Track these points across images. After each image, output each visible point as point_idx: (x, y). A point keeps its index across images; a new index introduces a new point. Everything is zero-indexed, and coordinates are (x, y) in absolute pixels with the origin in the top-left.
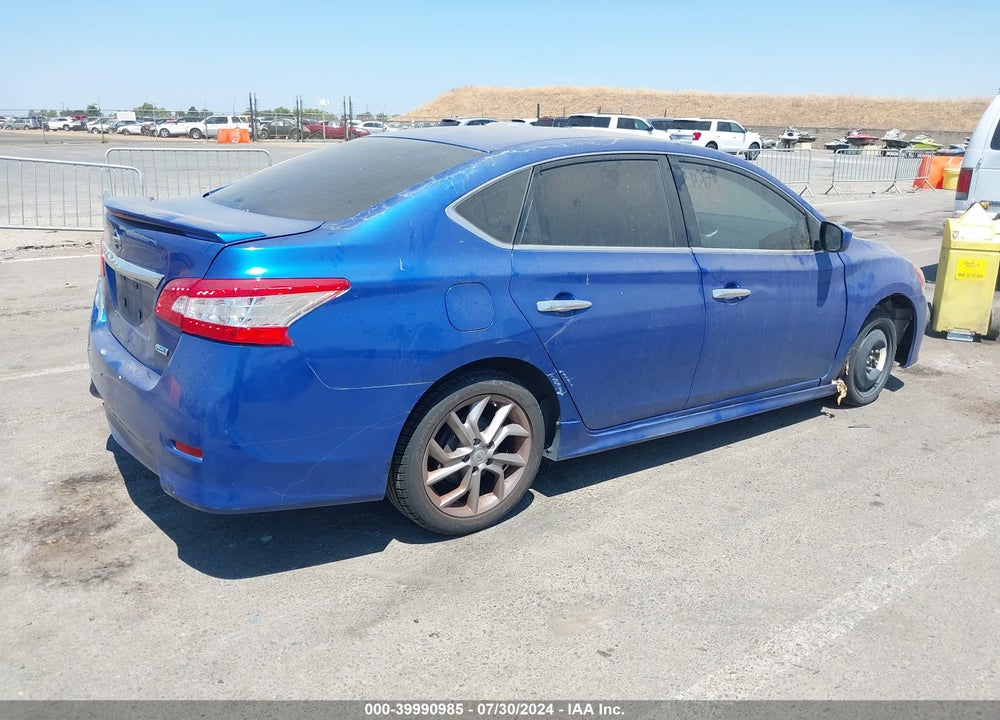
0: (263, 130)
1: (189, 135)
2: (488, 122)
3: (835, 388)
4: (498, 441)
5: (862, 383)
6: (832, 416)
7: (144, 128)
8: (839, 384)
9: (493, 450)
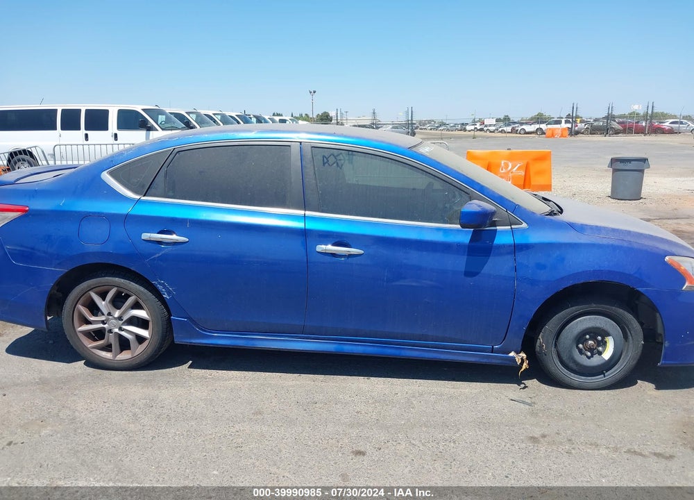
0: (587, 128)
3: (513, 359)
4: (125, 318)
5: (571, 365)
6: (525, 387)
7: (513, 129)
8: (519, 357)
9: (121, 322)
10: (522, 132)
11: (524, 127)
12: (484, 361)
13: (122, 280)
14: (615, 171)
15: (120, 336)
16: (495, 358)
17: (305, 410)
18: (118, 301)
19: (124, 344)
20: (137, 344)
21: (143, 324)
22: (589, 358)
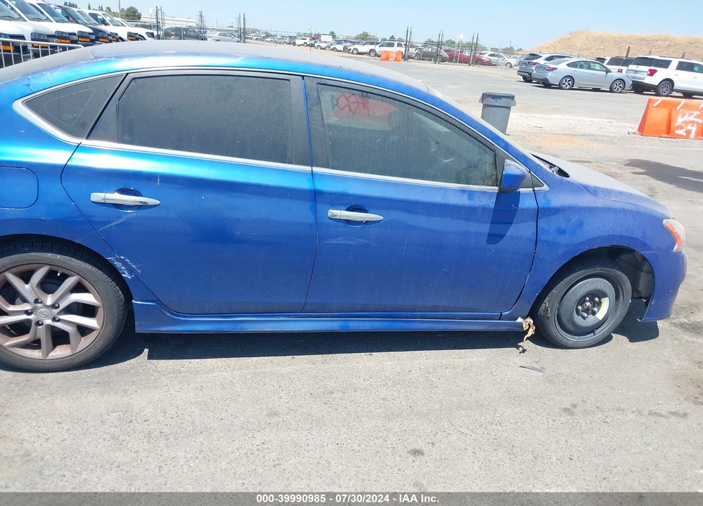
0: (417, 53)
1: (368, 54)
2: (565, 57)
3: (520, 325)
4: (63, 305)
5: (570, 327)
6: (524, 351)
7: (345, 48)
8: (527, 323)
9: (56, 311)
10: (355, 52)
11: (356, 46)
12: (493, 328)
13: (59, 257)
14: (485, 106)
15: (53, 327)
16: (503, 325)
17: (326, 403)
18: (51, 282)
19: (59, 337)
20: (79, 336)
21: (88, 310)
22: (584, 318)
